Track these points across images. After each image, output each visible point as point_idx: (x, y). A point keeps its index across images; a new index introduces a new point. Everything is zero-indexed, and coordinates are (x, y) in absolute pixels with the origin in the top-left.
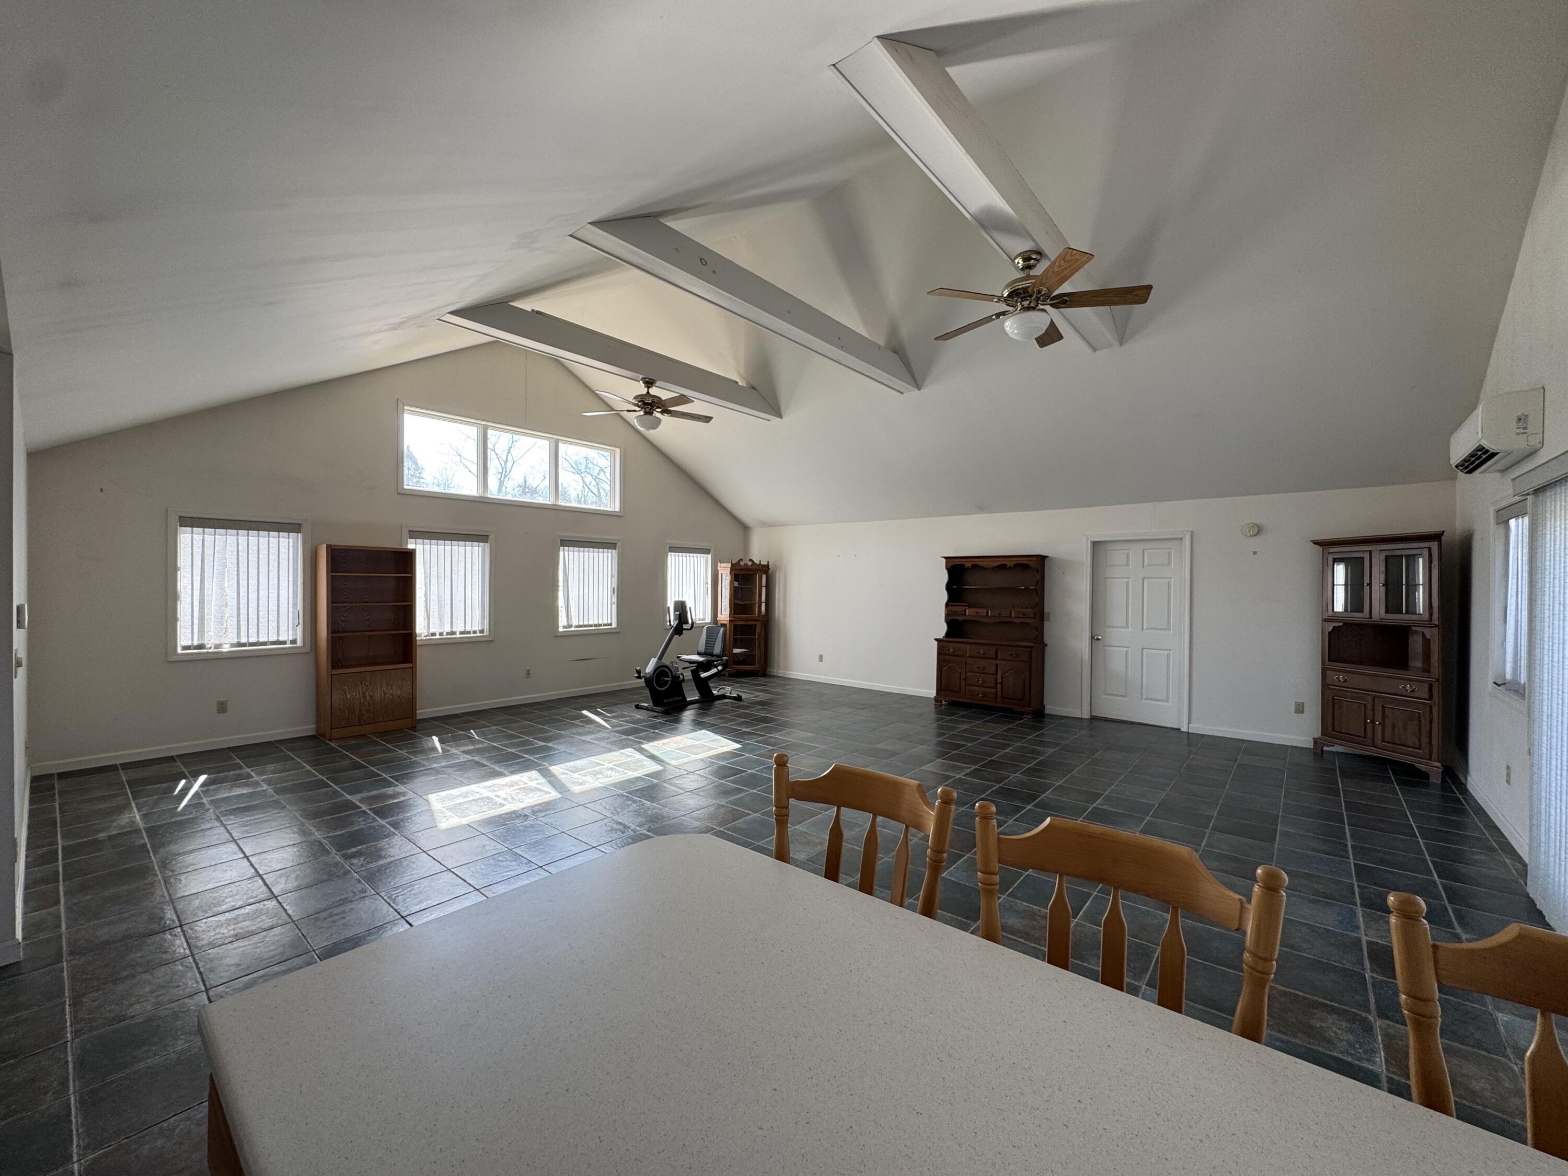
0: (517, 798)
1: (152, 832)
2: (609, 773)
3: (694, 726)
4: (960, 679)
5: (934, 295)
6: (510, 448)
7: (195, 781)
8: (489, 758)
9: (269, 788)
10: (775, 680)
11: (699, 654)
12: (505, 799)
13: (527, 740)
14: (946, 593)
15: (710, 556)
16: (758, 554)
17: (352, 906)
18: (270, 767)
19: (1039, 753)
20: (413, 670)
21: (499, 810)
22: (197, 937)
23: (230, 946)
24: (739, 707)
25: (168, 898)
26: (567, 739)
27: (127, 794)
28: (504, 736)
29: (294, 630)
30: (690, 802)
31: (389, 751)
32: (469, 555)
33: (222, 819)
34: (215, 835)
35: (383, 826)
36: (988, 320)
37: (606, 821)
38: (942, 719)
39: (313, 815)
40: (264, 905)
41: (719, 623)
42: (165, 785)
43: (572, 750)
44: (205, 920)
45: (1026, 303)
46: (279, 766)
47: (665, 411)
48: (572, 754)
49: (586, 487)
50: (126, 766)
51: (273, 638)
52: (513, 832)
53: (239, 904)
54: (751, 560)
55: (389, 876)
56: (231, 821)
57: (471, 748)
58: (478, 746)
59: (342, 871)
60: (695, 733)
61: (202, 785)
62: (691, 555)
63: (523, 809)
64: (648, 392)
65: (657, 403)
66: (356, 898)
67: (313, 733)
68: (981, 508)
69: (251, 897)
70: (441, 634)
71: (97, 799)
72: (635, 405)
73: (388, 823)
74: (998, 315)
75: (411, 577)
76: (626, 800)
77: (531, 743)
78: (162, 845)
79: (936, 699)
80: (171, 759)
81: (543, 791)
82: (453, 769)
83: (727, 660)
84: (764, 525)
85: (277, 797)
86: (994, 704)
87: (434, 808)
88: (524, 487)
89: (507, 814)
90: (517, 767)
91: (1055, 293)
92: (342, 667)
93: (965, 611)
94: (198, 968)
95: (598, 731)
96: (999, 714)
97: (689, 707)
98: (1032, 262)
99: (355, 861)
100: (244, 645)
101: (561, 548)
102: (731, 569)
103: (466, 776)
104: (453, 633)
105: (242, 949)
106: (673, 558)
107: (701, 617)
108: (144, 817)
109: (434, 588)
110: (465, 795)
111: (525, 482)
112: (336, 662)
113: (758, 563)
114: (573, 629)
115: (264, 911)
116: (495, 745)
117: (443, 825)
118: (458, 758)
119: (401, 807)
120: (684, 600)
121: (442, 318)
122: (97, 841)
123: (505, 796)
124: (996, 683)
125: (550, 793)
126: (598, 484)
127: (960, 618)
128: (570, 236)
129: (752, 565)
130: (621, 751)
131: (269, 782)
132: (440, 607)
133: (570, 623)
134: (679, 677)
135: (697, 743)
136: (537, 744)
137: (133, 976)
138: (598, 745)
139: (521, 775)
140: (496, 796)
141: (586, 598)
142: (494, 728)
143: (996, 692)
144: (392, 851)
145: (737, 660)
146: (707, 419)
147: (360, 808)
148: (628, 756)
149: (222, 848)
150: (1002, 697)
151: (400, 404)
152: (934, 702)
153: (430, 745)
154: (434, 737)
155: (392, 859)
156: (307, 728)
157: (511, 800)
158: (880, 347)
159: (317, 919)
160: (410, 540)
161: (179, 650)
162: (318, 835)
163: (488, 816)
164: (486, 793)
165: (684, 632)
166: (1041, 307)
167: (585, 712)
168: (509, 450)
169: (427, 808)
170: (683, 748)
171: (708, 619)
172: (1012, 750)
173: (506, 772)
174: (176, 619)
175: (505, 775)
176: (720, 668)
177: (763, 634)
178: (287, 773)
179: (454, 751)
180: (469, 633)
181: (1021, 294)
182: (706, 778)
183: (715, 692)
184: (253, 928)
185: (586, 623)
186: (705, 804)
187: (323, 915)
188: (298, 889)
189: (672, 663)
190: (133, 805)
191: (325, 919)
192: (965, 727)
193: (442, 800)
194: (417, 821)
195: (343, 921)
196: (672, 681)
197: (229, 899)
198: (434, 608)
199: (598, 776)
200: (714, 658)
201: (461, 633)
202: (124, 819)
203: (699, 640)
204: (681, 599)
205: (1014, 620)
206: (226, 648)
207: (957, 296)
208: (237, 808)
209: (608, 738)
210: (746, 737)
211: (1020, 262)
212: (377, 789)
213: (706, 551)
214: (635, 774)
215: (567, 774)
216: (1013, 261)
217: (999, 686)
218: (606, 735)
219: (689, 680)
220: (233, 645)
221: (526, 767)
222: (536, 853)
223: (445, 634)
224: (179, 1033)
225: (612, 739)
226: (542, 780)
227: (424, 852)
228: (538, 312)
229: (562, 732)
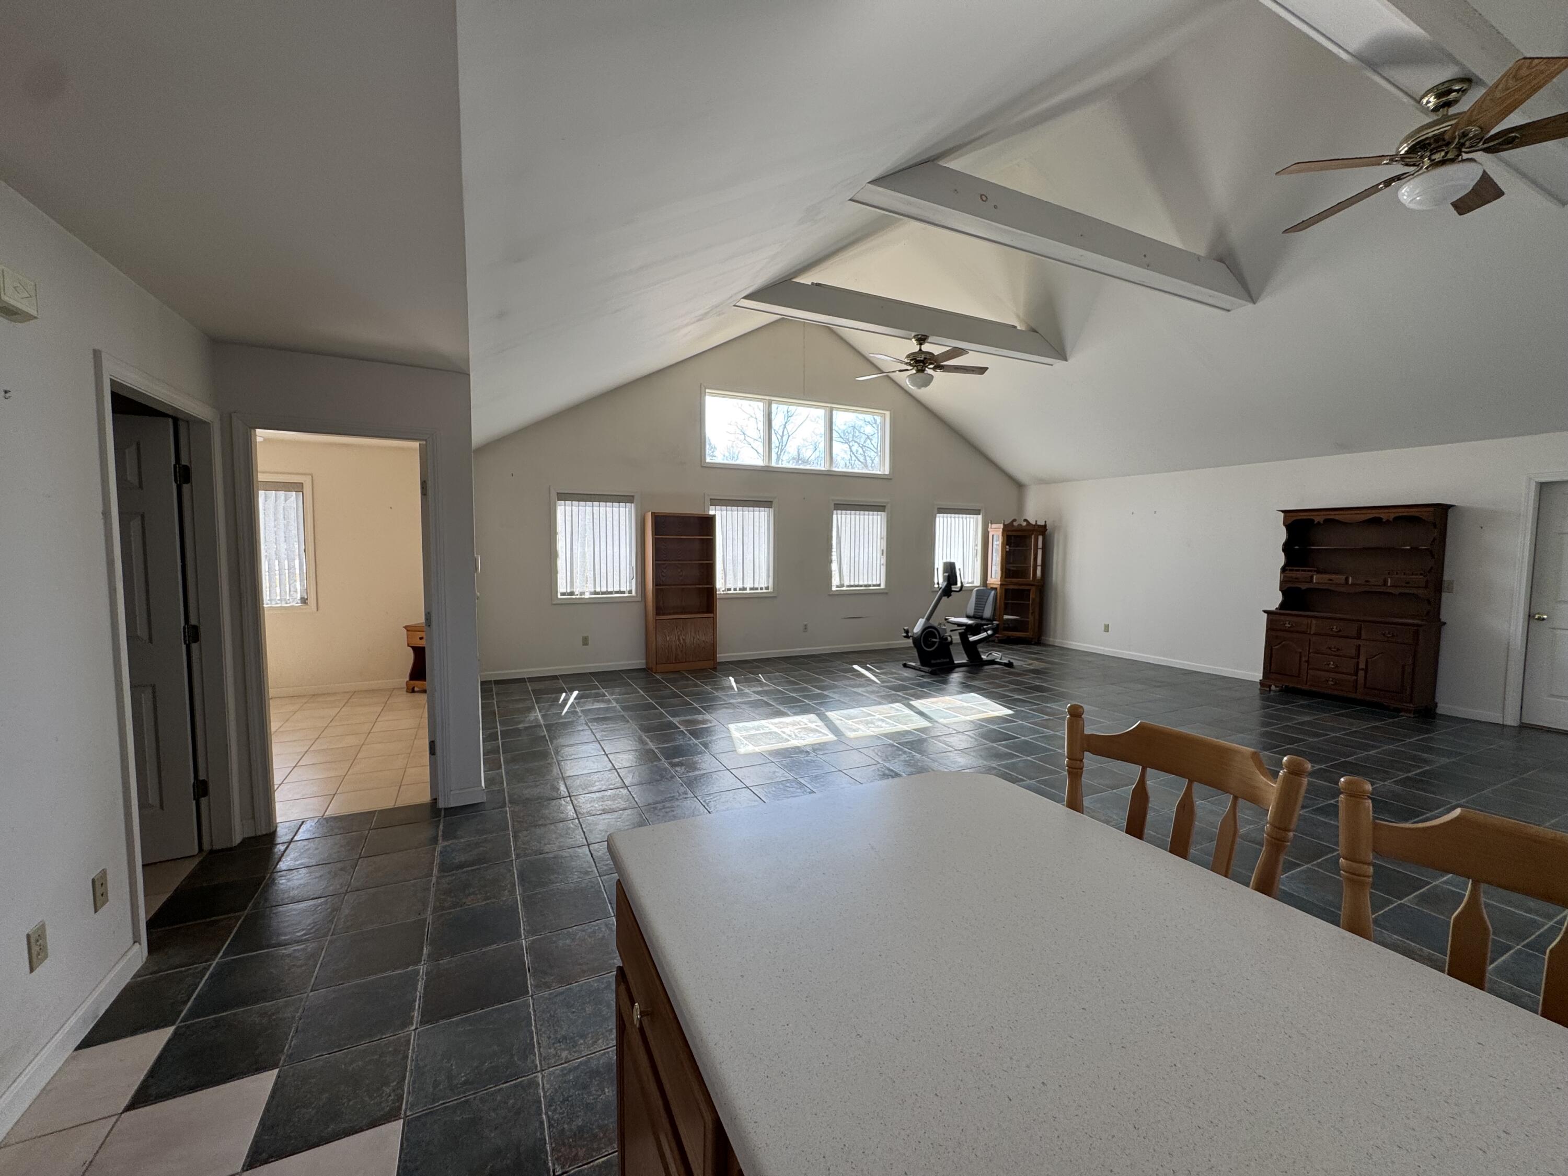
0: (799, 735)
1: (549, 727)
2: (880, 723)
3: (962, 688)
4: (1300, 661)
5: (1291, 173)
6: (786, 423)
7: (571, 694)
8: (775, 700)
9: (617, 705)
10: (1049, 649)
11: (968, 617)
12: (790, 736)
13: (806, 687)
14: (1283, 554)
15: (980, 517)
16: (1033, 513)
17: (678, 803)
18: (617, 690)
19: (1426, 762)
20: (714, 618)
21: (785, 744)
22: (580, 807)
23: (600, 817)
24: (1010, 673)
25: (561, 776)
26: (841, 689)
27: (532, 699)
28: (787, 681)
29: (631, 583)
30: (959, 760)
31: (696, 685)
32: (756, 520)
33: (589, 724)
34: (585, 735)
35: (696, 744)
36: (1374, 189)
37: (878, 766)
38: (1268, 707)
39: (646, 729)
40: (620, 791)
41: (989, 587)
42: (554, 696)
43: (846, 699)
44: (583, 796)
45: (1438, 157)
46: (623, 690)
47: (938, 367)
48: (845, 703)
49: (853, 455)
50: (531, 680)
51: (617, 589)
52: (797, 764)
53: (604, 788)
54: (1025, 520)
55: (703, 785)
56: (594, 726)
57: (760, 689)
58: (766, 688)
59: (670, 775)
60: (964, 695)
61: (575, 699)
62: (961, 516)
63: (805, 746)
64: (920, 350)
65: (930, 359)
66: (681, 797)
67: (644, 667)
68: (1344, 446)
69: (611, 784)
70: (735, 589)
71: (516, 700)
72: (907, 364)
73: (700, 743)
74: (1388, 183)
75: (712, 539)
76: (897, 750)
77: (809, 690)
78: (555, 738)
79: (1262, 683)
80: (555, 678)
81: (821, 732)
82: (748, 706)
83: (998, 625)
84: (1042, 481)
85: (623, 713)
86: (1353, 696)
87: (733, 736)
88: (798, 459)
89: (792, 748)
90: (798, 709)
91: (1493, 132)
92: (664, 614)
93: (1312, 577)
94: (582, 828)
95: (869, 684)
96: (1359, 708)
97: (957, 669)
98: (1453, 95)
99: (678, 769)
100: (598, 593)
101: (835, 512)
102: (1004, 530)
103: (757, 712)
104: (744, 589)
105: (609, 820)
106: (941, 519)
107: (970, 580)
108: (543, 716)
109: (730, 549)
110: (758, 728)
111: (799, 454)
112: (659, 610)
113: (1034, 523)
114: (844, 588)
115: (620, 796)
116: (780, 688)
117: (742, 750)
118: (750, 697)
119: (708, 731)
120: (952, 561)
121: (737, 304)
122: (518, 729)
123: (789, 733)
124: (1357, 670)
125: (827, 735)
126: (864, 452)
127: (1304, 587)
128: (850, 200)
129: (1027, 525)
130: (892, 705)
131: (617, 701)
132: (734, 566)
133: (842, 583)
134: (947, 639)
135: (965, 704)
136: (814, 691)
137: (545, 825)
138: (869, 698)
139: (802, 716)
140: (782, 732)
141: (857, 559)
142: (778, 674)
143: (1357, 680)
144: (704, 766)
145: (1010, 626)
146: (982, 370)
147: (680, 728)
148: (897, 710)
149: (591, 745)
150: (1365, 687)
151: (703, 388)
152: (1259, 686)
153: (728, 684)
154: (731, 678)
155: (705, 772)
156: (638, 662)
157: (794, 737)
158: (1199, 258)
159: (655, 808)
160: (711, 507)
161: (559, 596)
162: (652, 746)
163: (776, 748)
164: (775, 729)
165: (952, 593)
166: (1465, 156)
167: (856, 667)
168: (785, 425)
169: (728, 735)
170: (952, 708)
171: (977, 582)
172: (1378, 753)
173: (789, 713)
174: (556, 572)
175: (788, 715)
176: (990, 632)
177: (1038, 600)
178: (629, 696)
179: (747, 691)
180: (757, 589)
181: (1430, 144)
182: (976, 740)
183: (984, 657)
184: (614, 807)
185: (856, 583)
186: (975, 764)
187: (659, 806)
188: (641, 784)
189: (940, 624)
190: (537, 707)
191: (660, 809)
192: (1307, 718)
193: (738, 730)
194: (718, 746)
195: (673, 813)
196: (939, 642)
197: (597, 784)
198: (730, 567)
199: (870, 725)
200: (983, 622)
201: (751, 589)
202: (532, 716)
203: (967, 604)
204: (948, 560)
205: (1392, 591)
206: (587, 596)
207: (1327, 168)
208: (598, 718)
209: (878, 692)
210: (1018, 704)
211: (1432, 101)
212: (691, 716)
213: (977, 512)
214: (905, 728)
215: (841, 720)
216: (1419, 102)
217: (1361, 674)
218: (876, 689)
219: (957, 644)
220: (591, 593)
221: (805, 710)
222: (818, 785)
223: (738, 589)
224: (574, 870)
225: (882, 694)
226: (820, 723)
227: (728, 770)
228: (818, 285)
229: (836, 683)
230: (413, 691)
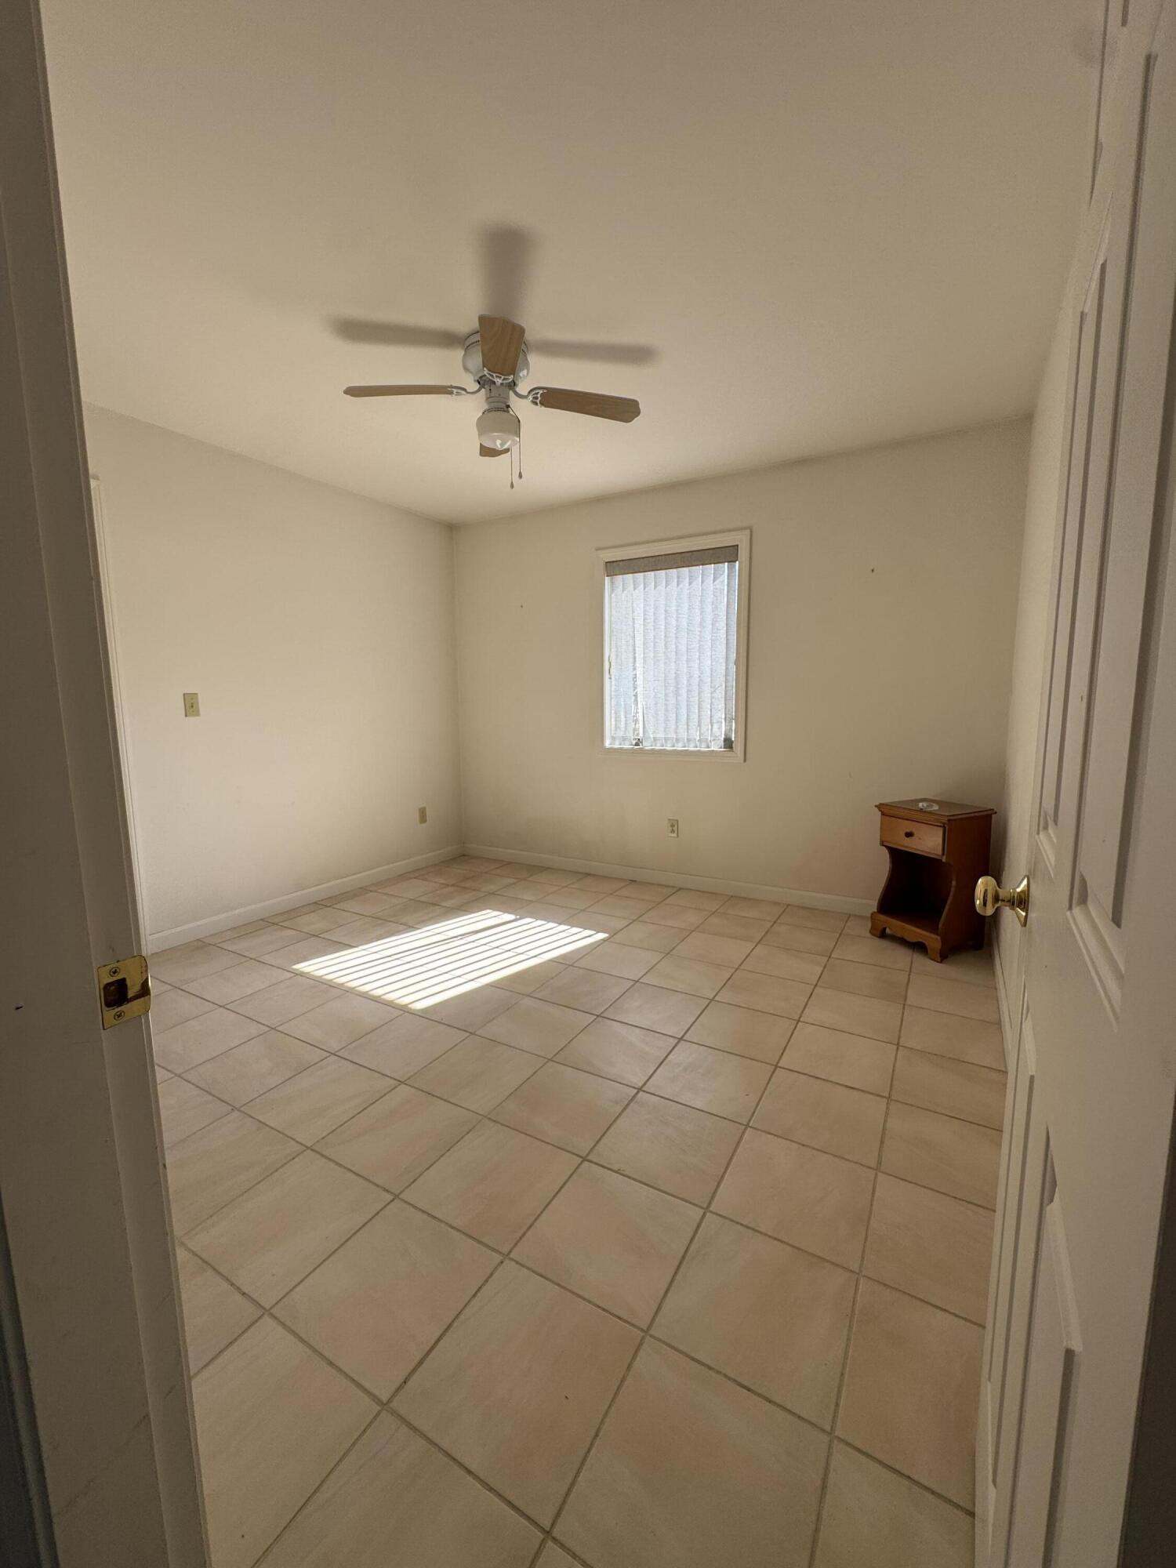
230: (883, 935)
